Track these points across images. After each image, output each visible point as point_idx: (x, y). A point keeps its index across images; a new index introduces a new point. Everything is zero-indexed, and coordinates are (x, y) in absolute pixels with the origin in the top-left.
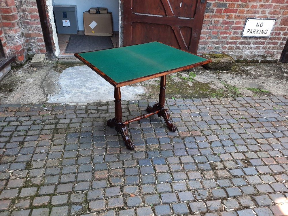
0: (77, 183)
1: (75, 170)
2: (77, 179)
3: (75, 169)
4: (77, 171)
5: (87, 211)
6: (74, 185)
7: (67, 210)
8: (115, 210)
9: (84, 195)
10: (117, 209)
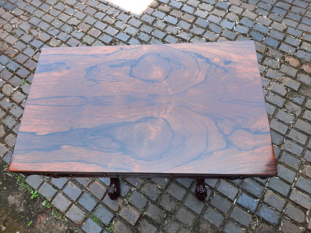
0: (290, 123)
1: (287, 142)
2: (288, 129)
3: (286, 144)
4: (285, 140)
5: (289, 91)
6: (293, 124)
7: (306, 103)
8: (266, 75)
9: (286, 106)
10: (264, 75)
